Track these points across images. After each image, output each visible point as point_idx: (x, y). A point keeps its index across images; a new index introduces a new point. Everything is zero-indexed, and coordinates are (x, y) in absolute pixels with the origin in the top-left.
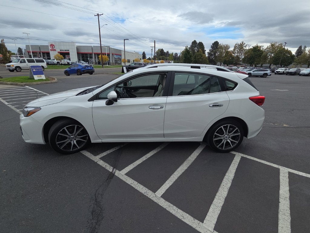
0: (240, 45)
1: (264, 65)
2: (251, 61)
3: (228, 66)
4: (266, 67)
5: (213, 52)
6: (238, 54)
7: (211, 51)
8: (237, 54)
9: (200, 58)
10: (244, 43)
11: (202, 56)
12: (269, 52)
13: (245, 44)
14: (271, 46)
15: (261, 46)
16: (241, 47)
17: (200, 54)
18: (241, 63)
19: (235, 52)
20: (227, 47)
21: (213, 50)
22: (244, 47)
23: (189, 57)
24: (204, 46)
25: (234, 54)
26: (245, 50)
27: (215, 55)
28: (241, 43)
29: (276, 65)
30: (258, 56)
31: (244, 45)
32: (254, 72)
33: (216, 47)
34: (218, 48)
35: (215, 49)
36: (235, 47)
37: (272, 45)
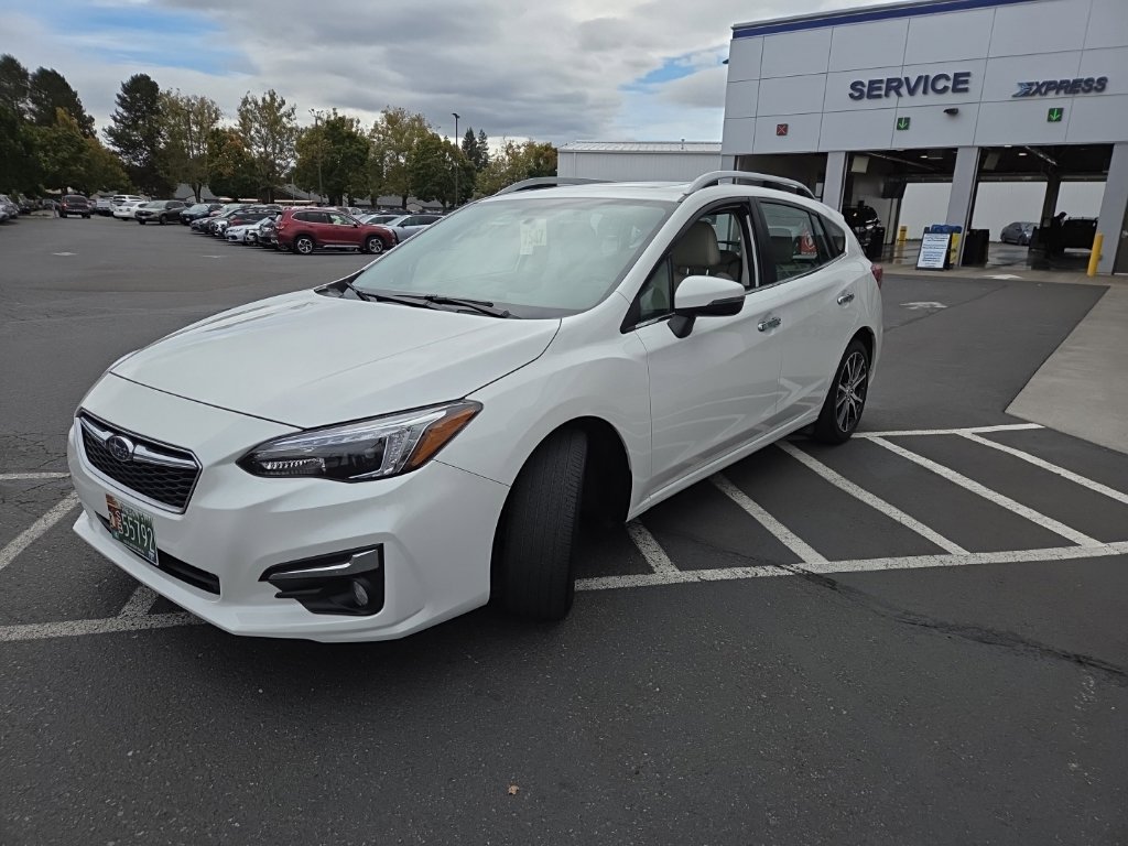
0: (264, 107)
1: (381, 200)
2: (332, 182)
3: (240, 202)
4: (392, 207)
5: (136, 129)
6: (269, 150)
7: (128, 127)
8: (262, 150)
9: (75, 160)
10: (279, 100)
11: (81, 149)
12: (386, 148)
13: (283, 102)
14: (388, 123)
15: (352, 120)
16: (269, 113)
17: (70, 139)
18: (291, 188)
19: (252, 138)
20: (204, 112)
21: (135, 122)
22: (284, 120)
23: (20, 147)
24: (75, 94)
25: (249, 146)
26: (291, 129)
27: (152, 146)
28: (268, 98)
29: (428, 201)
30: (356, 163)
31: (280, 106)
32: (402, 225)
33: (150, 107)
34: (158, 112)
35: (143, 118)
36: (245, 117)
37: (392, 120)
